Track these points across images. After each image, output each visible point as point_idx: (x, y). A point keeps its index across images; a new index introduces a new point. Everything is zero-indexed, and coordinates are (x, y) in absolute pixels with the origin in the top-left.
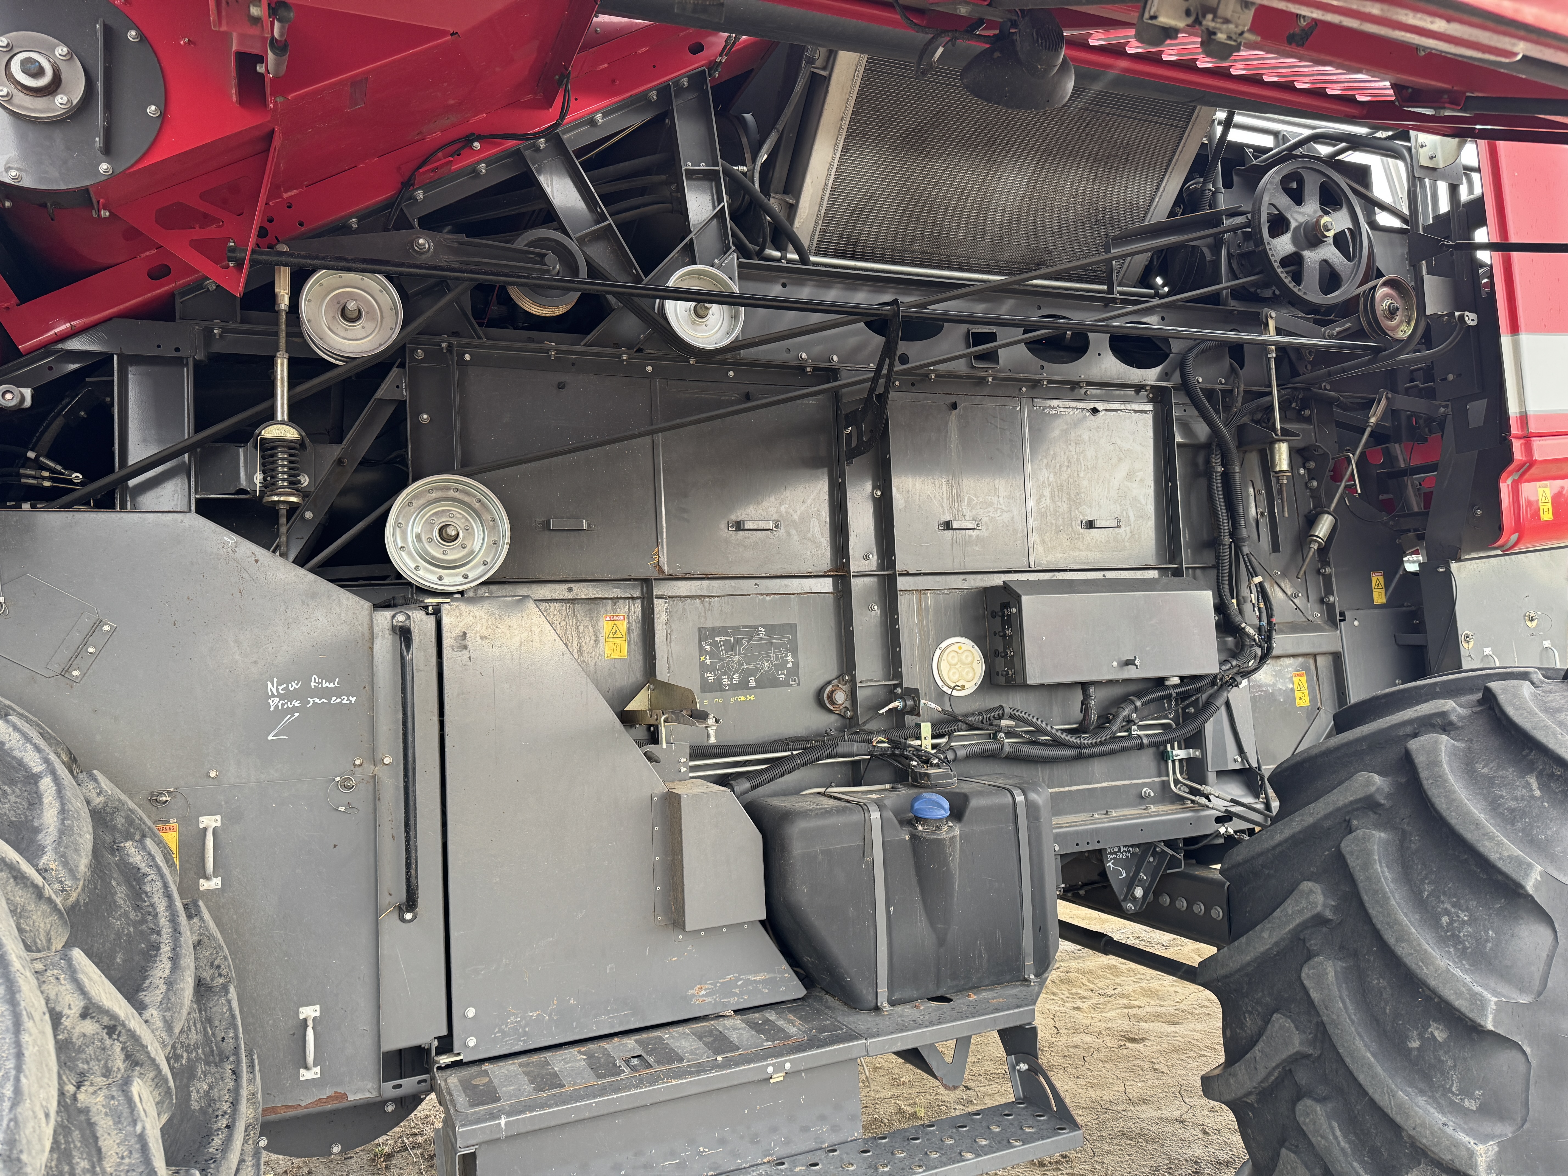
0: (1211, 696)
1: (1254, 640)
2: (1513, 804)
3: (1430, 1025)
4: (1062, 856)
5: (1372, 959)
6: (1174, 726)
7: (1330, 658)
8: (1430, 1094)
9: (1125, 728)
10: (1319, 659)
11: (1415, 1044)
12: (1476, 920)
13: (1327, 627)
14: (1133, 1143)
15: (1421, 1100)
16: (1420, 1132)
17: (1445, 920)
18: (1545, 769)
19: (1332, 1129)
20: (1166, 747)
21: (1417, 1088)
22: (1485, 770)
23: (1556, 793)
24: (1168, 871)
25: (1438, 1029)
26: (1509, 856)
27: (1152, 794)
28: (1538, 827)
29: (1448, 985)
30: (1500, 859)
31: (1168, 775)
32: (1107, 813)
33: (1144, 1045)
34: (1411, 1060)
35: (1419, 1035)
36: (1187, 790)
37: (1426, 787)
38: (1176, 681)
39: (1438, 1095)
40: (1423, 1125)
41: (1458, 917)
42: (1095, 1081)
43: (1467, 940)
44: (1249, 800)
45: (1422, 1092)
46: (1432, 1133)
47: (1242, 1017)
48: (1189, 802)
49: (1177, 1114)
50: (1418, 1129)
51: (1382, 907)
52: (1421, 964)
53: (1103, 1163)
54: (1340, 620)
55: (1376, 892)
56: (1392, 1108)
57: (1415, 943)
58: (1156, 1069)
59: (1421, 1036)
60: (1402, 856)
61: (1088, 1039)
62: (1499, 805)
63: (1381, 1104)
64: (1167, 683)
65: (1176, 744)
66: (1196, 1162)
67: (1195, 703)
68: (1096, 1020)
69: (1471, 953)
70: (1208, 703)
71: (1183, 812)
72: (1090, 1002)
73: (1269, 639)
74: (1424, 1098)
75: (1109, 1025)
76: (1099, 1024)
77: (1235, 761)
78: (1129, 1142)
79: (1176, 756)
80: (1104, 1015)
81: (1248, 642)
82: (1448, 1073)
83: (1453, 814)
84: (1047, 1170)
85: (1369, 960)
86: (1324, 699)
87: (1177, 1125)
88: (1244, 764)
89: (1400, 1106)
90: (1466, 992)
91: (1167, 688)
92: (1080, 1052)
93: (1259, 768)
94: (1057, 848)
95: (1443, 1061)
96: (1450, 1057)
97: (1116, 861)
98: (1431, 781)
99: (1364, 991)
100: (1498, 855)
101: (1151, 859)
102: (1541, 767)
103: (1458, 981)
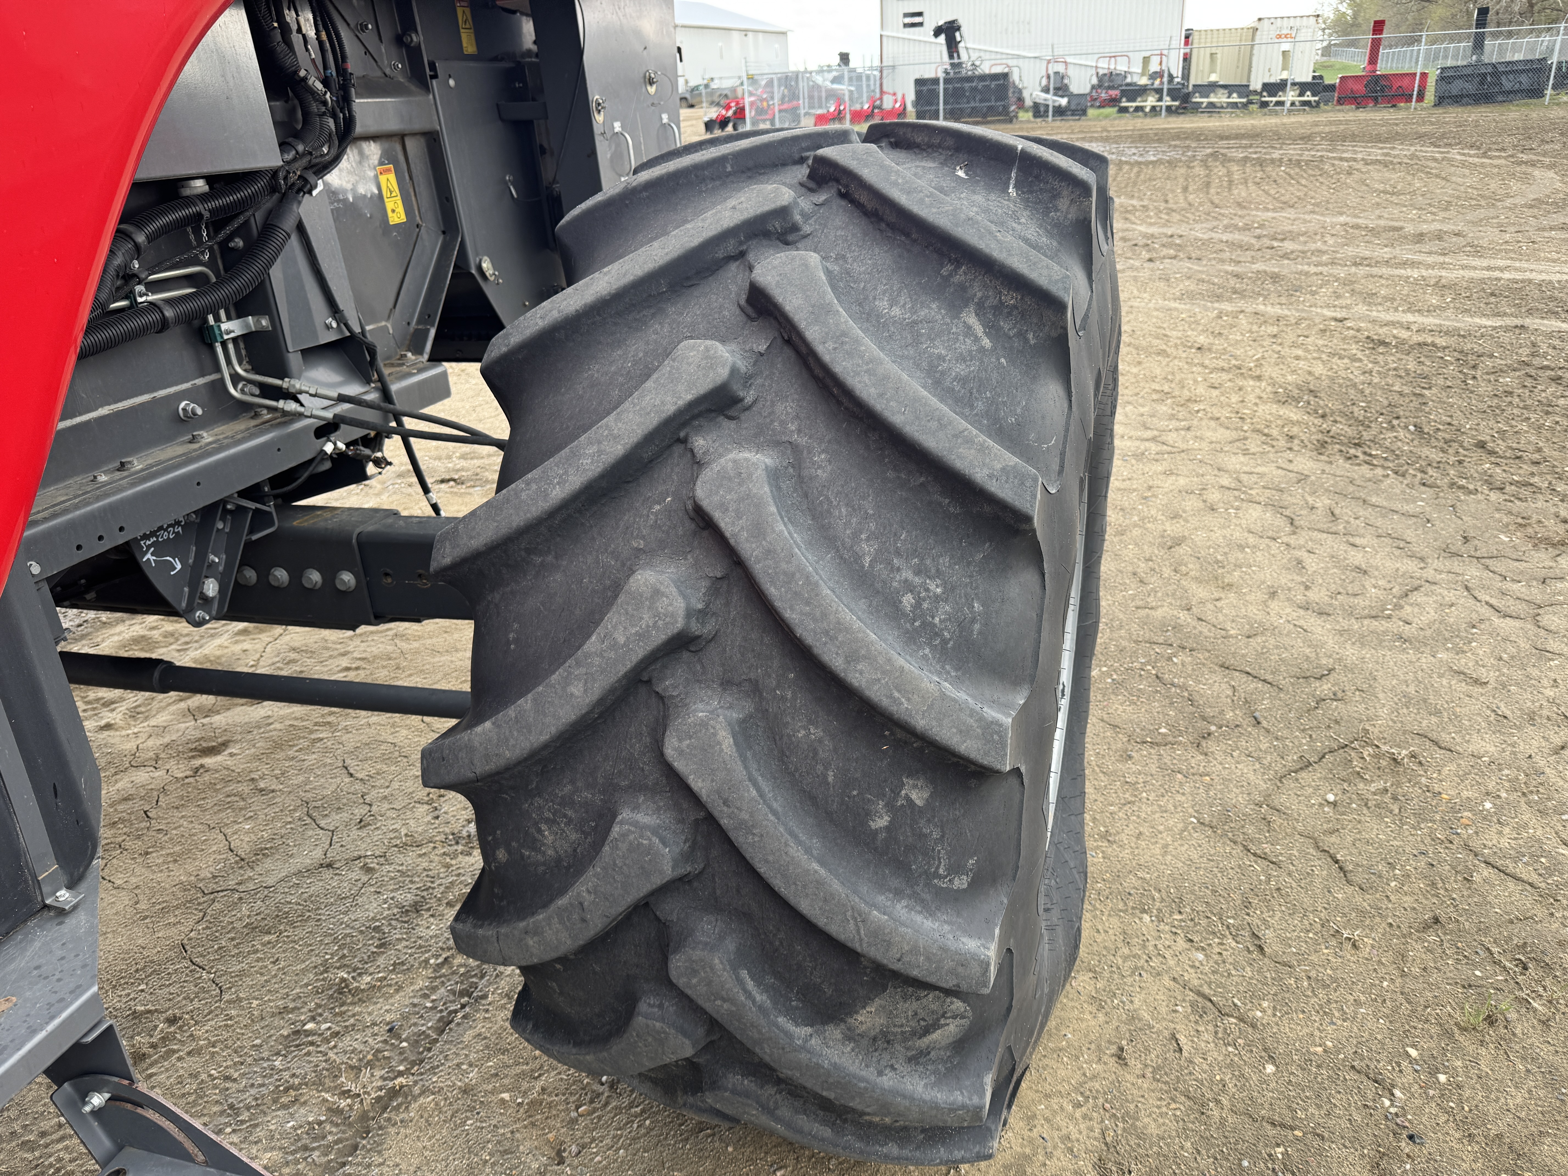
0: (270, 212)
1: (325, 103)
2: (960, 369)
3: (903, 784)
4: (48, 579)
5: (789, 695)
6: (214, 280)
7: (422, 141)
8: (908, 891)
9: (122, 293)
10: (410, 143)
11: (881, 822)
12: (953, 589)
13: (413, 88)
14: (272, 937)
15: (901, 909)
16: (909, 963)
17: (908, 600)
18: (987, 297)
19: (741, 982)
20: (206, 321)
21: (890, 890)
22: (896, 311)
23: (1010, 338)
24: (255, 537)
25: (915, 786)
26: (1003, 469)
27: (199, 411)
28: (1004, 403)
29: (946, 722)
30: (990, 476)
31: (218, 369)
32: (122, 466)
33: (231, 755)
34: (876, 849)
35: (887, 805)
36: (257, 391)
37: (827, 358)
38: (200, 185)
39: (918, 889)
40: (915, 950)
41: (927, 590)
42: (178, 848)
43: (946, 628)
44: (354, 389)
45: (898, 894)
46: (928, 959)
47: (533, 830)
48: (265, 412)
49: (318, 853)
50: (906, 959)
51: (808, 603)
52: (896, 694)
53: (239, 1000)
54: (432, 77)
55: (790, 577)
56: (861, 940)
57: (881, 660)
58: (261, 790)
59: (890, 807)
60: (806, 495)
61: (142, 776)
62: (943, 373)
63: (842, 937)
64: (186, 192)
65: (222, 313)
66: (377, 929)
67: (243, 230)
68: (144, 736)
69: (953, 648)
70: (269, 228)
71: (262, 433)
72: (123, 708)
73: (345, 101)
74: (904, 903)
75: (167, 740)
76: (150, 743)
77: (328, 327)
78: (267, 938)
79: (228, 333)
80: (153, 722)
81: (314, 107)
82: (934, 849)
83: (893, 404)
84: (152, 1065)
85: (783, 698)
86: (423, 210)
87: (327, 874)
88: (341, 331)
89: (876, 933)
90: (975, 725)
91: (189, 201)
92: (138, 805)
93: (363, 332)
94: (36, 569)
95: (925, 836)
96: (936, 826)
97: (160, 549)
98: (830, 345)
99: (782, 752)
100: (986, 471)
101: (220, 525)
102: (979, 294)
103: (961, 710)
